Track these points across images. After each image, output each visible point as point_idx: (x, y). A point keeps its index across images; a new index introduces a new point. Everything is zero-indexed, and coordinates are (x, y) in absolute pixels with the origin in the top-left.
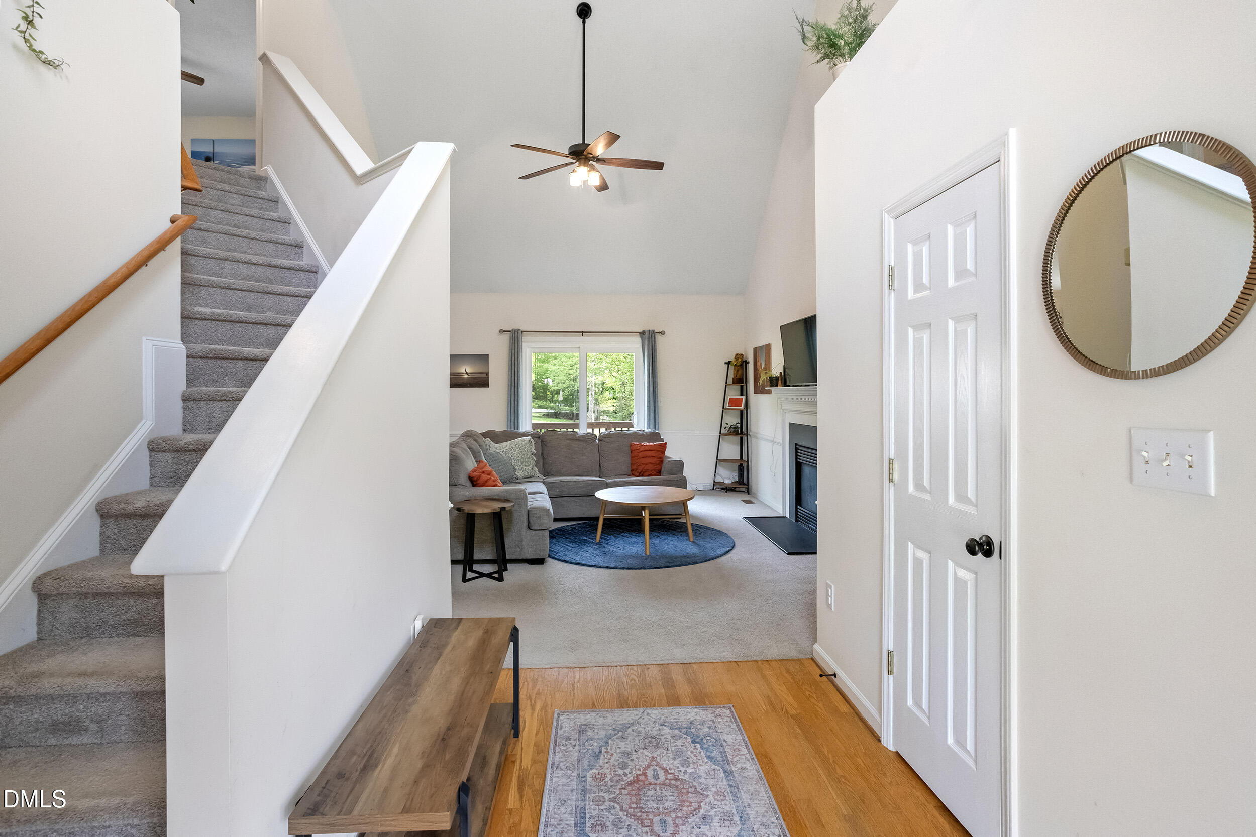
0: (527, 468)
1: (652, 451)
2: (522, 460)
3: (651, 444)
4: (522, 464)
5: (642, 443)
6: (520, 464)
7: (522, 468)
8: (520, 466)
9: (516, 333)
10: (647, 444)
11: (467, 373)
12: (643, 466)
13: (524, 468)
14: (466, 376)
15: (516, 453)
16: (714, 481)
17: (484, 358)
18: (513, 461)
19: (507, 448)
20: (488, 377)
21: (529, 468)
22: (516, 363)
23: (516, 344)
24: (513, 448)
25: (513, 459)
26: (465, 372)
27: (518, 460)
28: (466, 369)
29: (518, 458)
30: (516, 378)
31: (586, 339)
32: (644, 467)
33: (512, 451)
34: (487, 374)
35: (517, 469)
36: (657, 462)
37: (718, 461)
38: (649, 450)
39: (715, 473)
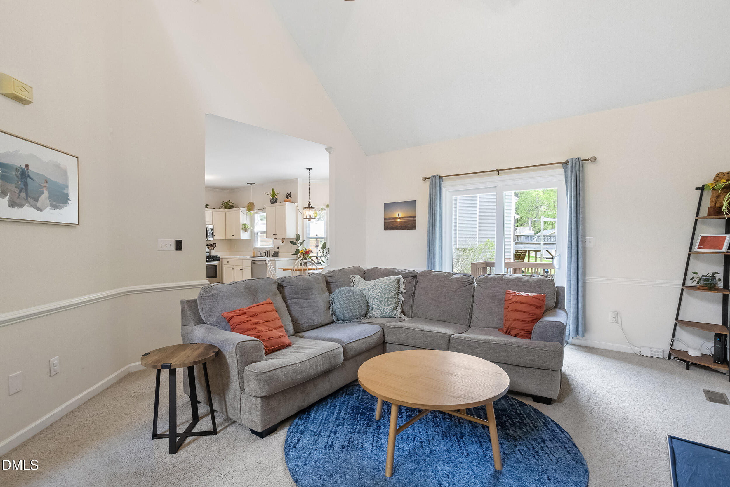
0: (386, 308)
1: (523, 303)
2: (381, 299)
3: (530, 294)
4: (381, 303)
5: (517, 292)
6: (378, 303)
7: (381, 307)
8: (378, 305)
9: (434, 178)
10: (525, 294)
11: (399, 218)
12: (510, 322)
13: (383, 307)
14: (399, 220)
15: (376, 291)
16: (671, 349)
17: (413, 204)
18: (372, 300)
19: (369, 286)
20: (416, 220)
21: (389, 307)
22: (434, 206)
23: (434, 189)
24: (375, 286)
25: (372, 297)
26: (398, 217)
27: (377, 299)
28: (399, 214)
29: (377, 297)
30: (433, 221)
31: (503, 177)
32: (511, 324)
33: (373, 289)
34: (415, 217)
35: (375, 307)
36: (528, 320)
37: (678, 323)
38: (520, 303)
39: (673, 336)
